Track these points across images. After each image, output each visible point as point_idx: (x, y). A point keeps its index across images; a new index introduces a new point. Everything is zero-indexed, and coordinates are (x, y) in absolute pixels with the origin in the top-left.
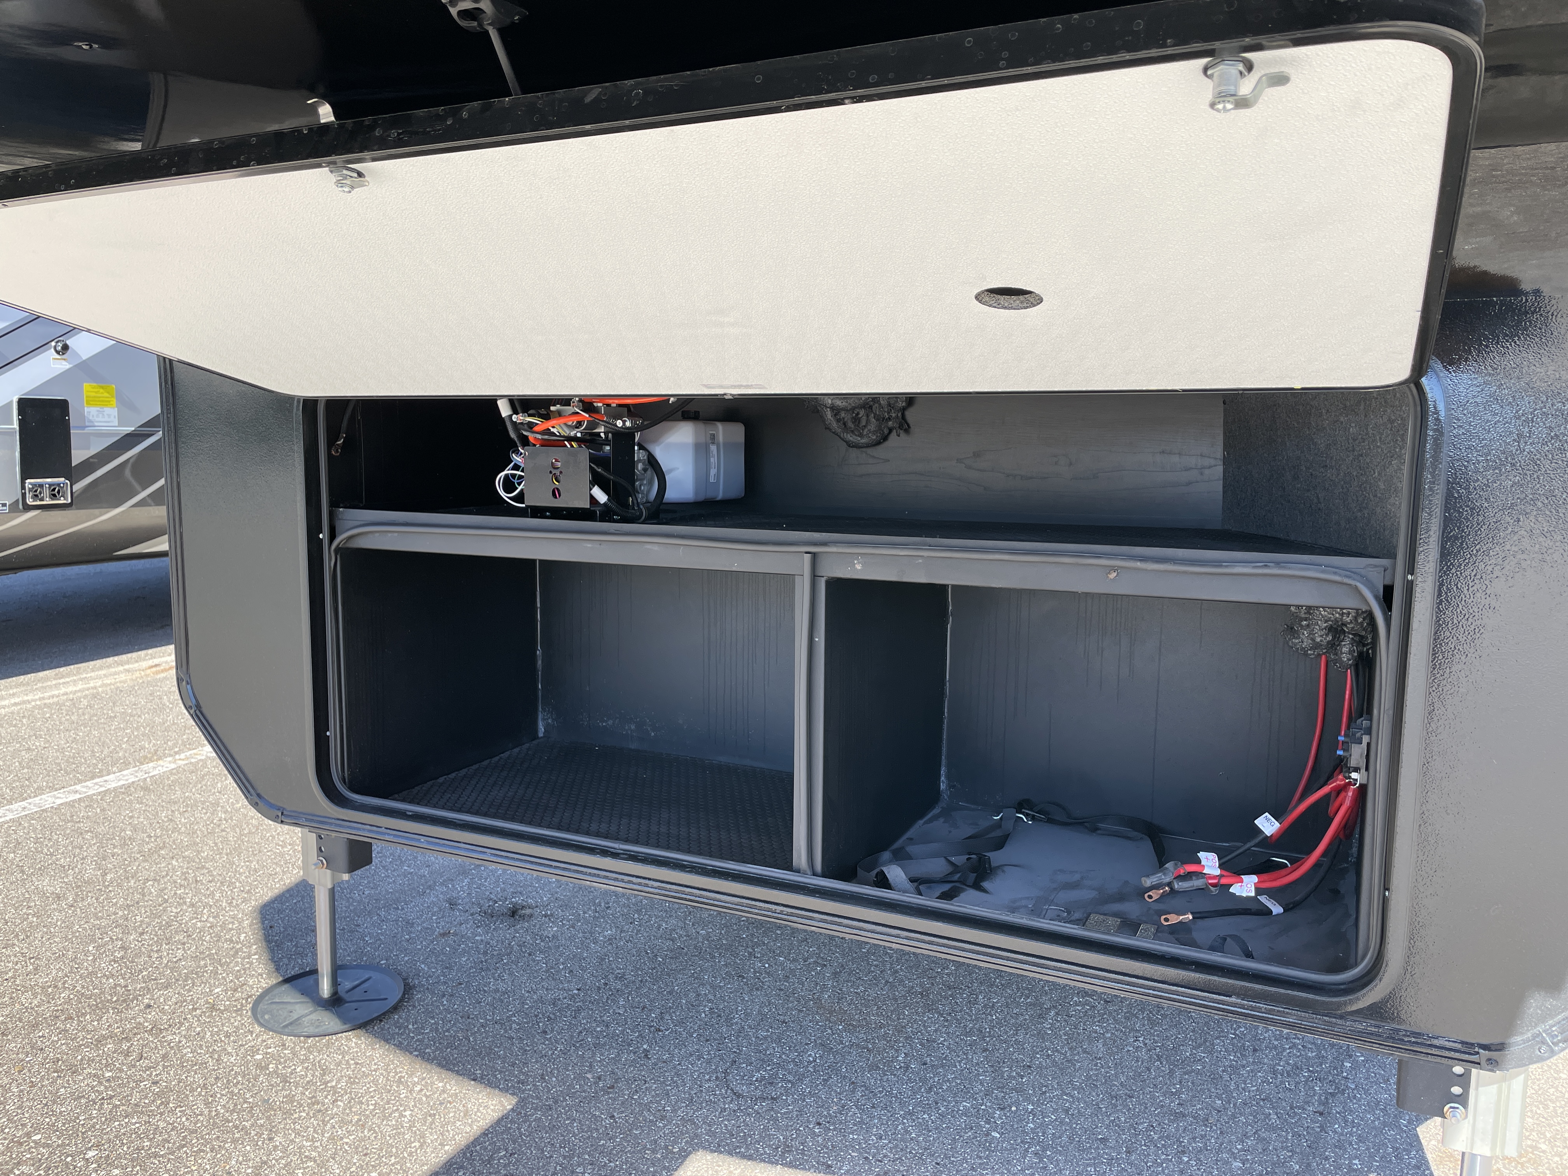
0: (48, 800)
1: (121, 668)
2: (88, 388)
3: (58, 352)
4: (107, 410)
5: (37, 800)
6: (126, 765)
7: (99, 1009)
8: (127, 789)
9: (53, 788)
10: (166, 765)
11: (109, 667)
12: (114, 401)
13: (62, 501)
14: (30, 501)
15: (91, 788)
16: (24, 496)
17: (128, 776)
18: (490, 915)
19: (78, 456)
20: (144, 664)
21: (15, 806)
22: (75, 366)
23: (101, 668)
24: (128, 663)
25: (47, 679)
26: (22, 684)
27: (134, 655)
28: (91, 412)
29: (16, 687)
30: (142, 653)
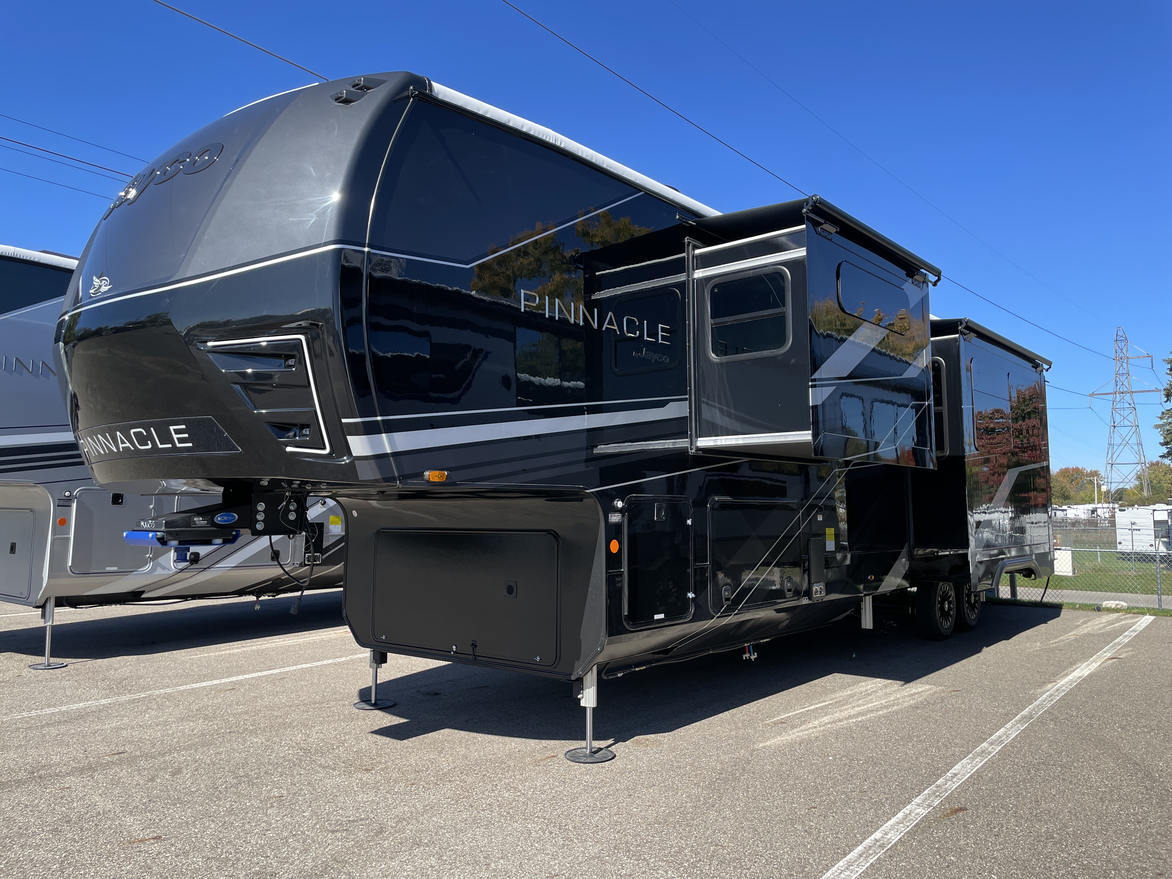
0: (304, 666)
1: (333, 632)
2: (332, 518)
3: (322, 504)
4: (337, 526)
5: (301, 666)
6: (330, 658)
7: (316, 703)
8: (329, 664)
9: (305, 663)
10: (343, 659)
11: (328, 631)
12: (340, 523)
13: (318, 562)
14: (306, 563)
15: (319, 664)
16: (305, 560)
17: (330, 661)
18: (427, 694)
19: (325, 544)
20: (342, 631)
21: (294, 667)
22: (328, 509)
23: (325, 632)
24: (336, 630)
25: (305, 634)
26: (296, 636)
27: (338, 628)
28: (331, 527)
29: (294, 636)
30: (341, 627)
